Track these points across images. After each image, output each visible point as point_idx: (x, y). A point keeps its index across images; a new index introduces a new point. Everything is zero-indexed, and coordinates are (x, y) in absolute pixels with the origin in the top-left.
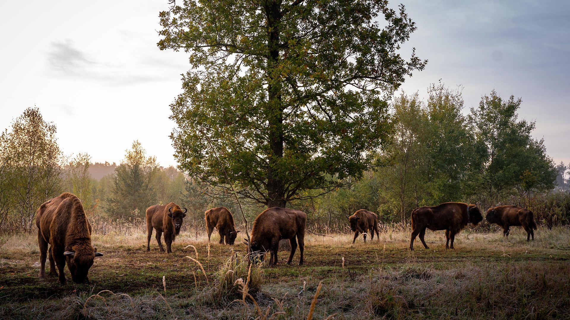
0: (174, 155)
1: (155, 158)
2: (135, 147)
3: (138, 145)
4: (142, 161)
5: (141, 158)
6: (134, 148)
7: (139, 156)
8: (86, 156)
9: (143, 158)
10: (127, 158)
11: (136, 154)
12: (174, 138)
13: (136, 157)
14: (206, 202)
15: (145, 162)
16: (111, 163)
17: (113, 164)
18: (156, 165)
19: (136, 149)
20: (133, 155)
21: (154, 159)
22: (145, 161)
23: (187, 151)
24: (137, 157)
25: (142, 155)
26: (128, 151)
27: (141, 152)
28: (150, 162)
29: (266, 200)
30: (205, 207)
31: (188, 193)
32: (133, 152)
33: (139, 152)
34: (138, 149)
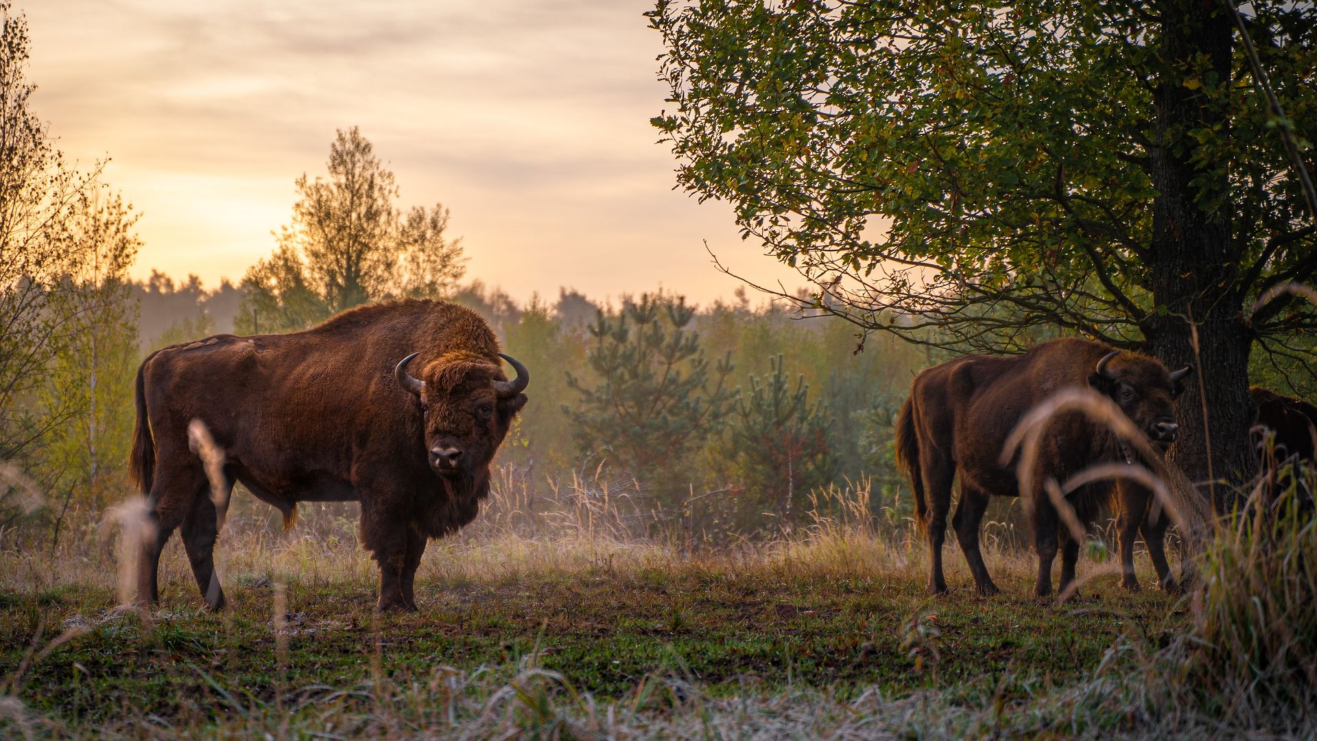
0: (656, 122)
1: (443, 214)
2: (343, 162)
3: (358, 156)
4: (377, 231)
5: (372, 215)
6: (341, 169)
7: (363, 210)
8: (114, 211)
9: (383, 218)
10: (308, 218)
11: (348, 195)
12: (666, 23)
13: (348, 213)
14: (696, 426)
15: (394, 234)
16: (180, 281)
17: (187, 281)
18: (444, 251)
19: (350, 173)
20: (335, 204)
21: (434, 224)
22: (392, 231)
23: (732, 88)
24: (354, 215)
25: (380, 202)
26: (311, 181)
27: (371, 186)
28: (416, 233)
29: (1145, 329)
30: (689, 449)
31: (604, 381)
32: (334, 189)
33: (366, 186)
34: (357, 171)
